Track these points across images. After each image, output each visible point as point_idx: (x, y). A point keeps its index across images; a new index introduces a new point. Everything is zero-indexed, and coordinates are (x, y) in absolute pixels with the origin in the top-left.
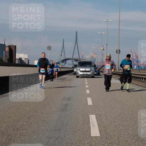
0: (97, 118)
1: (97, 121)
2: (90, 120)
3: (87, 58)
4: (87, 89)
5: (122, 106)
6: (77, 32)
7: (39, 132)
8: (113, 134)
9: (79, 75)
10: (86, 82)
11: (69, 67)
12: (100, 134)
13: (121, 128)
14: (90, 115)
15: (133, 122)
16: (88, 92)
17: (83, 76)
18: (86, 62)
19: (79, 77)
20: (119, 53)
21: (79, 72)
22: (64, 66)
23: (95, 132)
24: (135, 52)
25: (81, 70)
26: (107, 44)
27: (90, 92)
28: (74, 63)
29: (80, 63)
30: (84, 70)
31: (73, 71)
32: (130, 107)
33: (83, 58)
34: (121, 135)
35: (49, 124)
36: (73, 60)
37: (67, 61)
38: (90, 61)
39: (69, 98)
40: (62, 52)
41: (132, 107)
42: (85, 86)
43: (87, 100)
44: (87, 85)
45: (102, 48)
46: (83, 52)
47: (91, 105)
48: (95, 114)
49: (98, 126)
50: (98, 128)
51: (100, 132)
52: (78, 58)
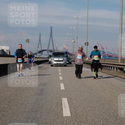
0: (68, 101)
1: (68, 103)
2: (63, 102)
3: (60, 49)
4: (60, 76)
5: (90, 90)
6: (51, 27)
7: (19, 113)
8: (82, 114)
9: (53, 64)
10: (60, 70)
11: (45, 57)
12: (71, 114)
13: (89, 109)
14: (62, 98)
15: (99, 104)
16: (61, 78)
17: (57, 65)
18: (59, 53)
19: (54, 66)
20: (88, 45)
21: (54, 61)
22: (41, 56)
23: (67, 112)
24: (101, 44)
25: (55, 59)
26: (77, 38)
27: (63, 79)
28: (49, 54)
29: (54, 53)
30: (57, 59)
31: (48, 61)
32: (97, 91)
33: (57, 50)
34: (88, 115)
35: (27, 106)
36: (48, 51)
37: (43, 52)
38: (62, 52)
39: (45, 84)
40: (39, 44)
41: (98, 91)
42: (59, 74)
43: (60, 85)
44: (60, 72)
45: (73, 41)
46: (57, 44)
47: (64, 90)
48: (67, 98)
49: (70, 108)
50: (70, 109)
51: (71, 113)
52: (53, 49)
